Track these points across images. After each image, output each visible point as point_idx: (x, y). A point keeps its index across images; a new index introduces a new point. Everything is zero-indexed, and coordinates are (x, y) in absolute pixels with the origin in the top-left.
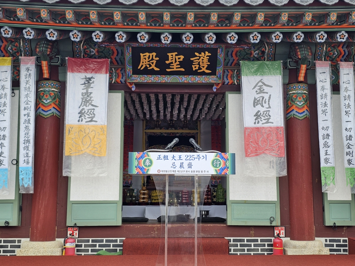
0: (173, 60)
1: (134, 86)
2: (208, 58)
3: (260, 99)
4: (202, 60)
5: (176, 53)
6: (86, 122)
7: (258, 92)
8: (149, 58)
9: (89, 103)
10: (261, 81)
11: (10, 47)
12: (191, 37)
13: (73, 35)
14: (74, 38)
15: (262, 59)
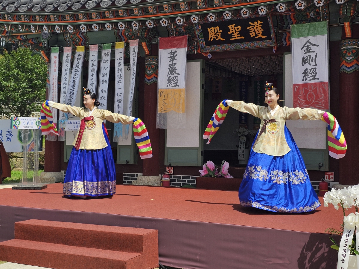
0: (233, 30)
1: (209, 54)
2: (261, 25)
3: (308, 58)
4: (257, 27)
5: (235, 25)
6: (172, 87)
7: (306, 52)
8: (215, 31)
9: (174, 72)
10: (308, 41)
11: (127, 33)
12: (247, 12)
13: (148, 23)
14: (149, 25)
15: (319, 19)
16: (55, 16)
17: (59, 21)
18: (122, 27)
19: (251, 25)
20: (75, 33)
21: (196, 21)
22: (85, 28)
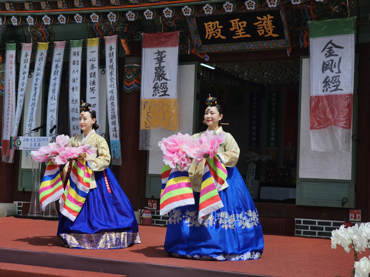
0: (236, 26)
1: (206, 55)
2: (271, 21)
3: (329, 63)
4: (266, 23)
5: (238, 19)
6: (160, 96)
7: (327, 55)
8: (213, 27)
9: (162, 77)
10: (330, 42)
11: (103, 27)
12: (253, 4)
13: (128, 15)
14: (130, 18)
15: (345, 14)
16: (11, 4)
17: (17, 10)
18: (96, 20)
19: (259, 21)
20: (37, 26)
21: (188, 13)
22: (48, 19)
